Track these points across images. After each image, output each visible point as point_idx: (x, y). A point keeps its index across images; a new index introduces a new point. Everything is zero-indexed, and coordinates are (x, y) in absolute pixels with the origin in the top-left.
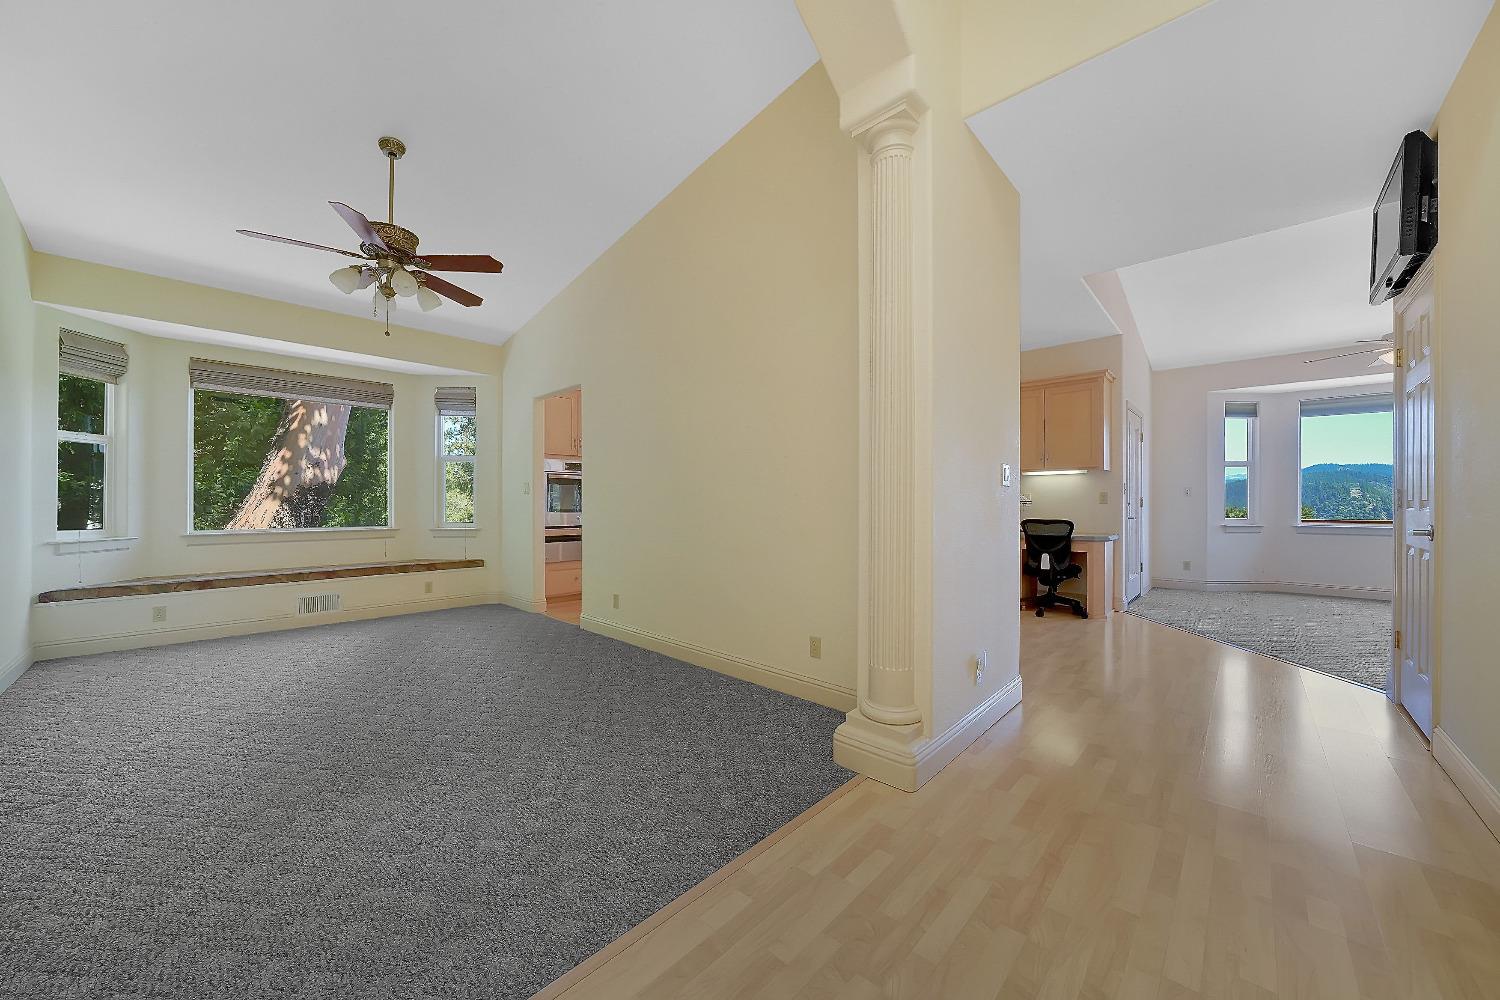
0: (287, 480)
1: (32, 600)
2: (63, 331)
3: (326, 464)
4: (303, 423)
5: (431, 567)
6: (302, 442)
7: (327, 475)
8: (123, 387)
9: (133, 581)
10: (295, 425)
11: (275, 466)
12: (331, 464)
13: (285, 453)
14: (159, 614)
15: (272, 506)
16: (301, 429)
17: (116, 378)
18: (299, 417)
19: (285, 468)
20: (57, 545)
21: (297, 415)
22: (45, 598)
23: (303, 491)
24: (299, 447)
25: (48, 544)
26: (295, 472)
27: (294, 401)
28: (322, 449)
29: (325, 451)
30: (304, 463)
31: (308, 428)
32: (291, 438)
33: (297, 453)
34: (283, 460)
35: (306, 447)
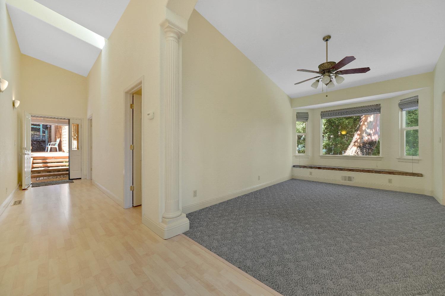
0: (359, 141)
2: (297, 113)
3: (373, 134)
4: (364, 122)
6: (364, 128)
7: (373, 138)
8: (308, 122)
10: (362, 123)
11: (356, 137)
12: (374, 134)
13: (359, 132)
14: (311, 173)
15: (355, 148)
16: (364, 124)
17: (307, 120)
18: (363, 120)
19: (358, 137)
20: (296, 156)
22: (294, 166)
23: (364, 144)
24: (363, 130)
26: (362, 138)
27: (362, 116)
28: (371, 129)
30: (364, 135)
31: (366, 123)
32: (361, 127)
33: (362, 132)
34: (358, 135)
35: (365, 129)
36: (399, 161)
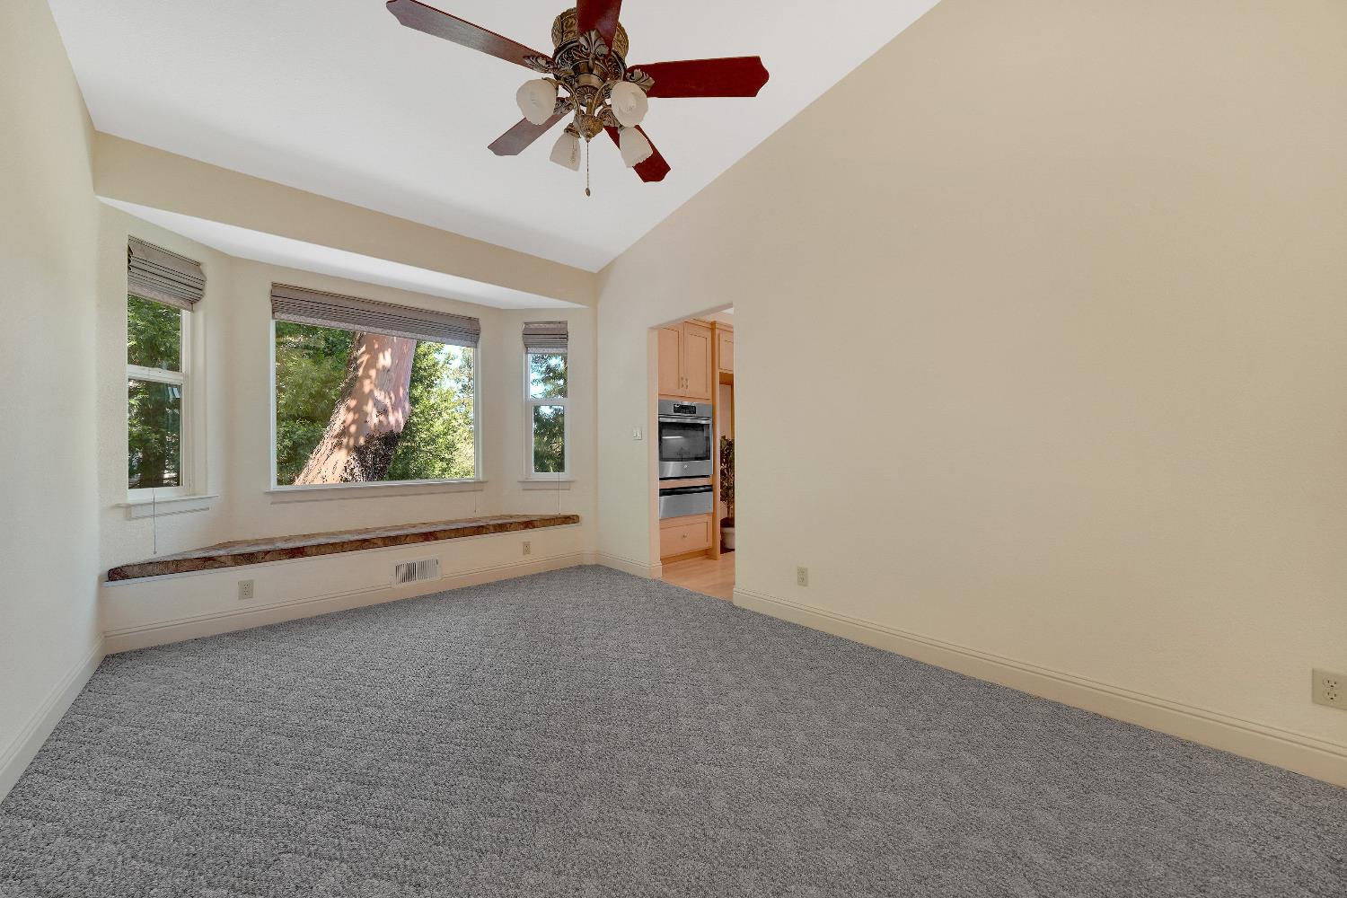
0: (353, 429)
1: (100, 580)
2: (131, 239)
3: (390, 409)
4: (367, 368)
5: (529, 524)
6: (367, 385)
7: (392, 419)
8: (200, 315)
9: (213, 548)
10: (359, 372)
11: (342, 417)
12: (396, 410)
13: (351, 402)
14: (246, 590)
15: (342, 457)
16: (366, 375)
17: (192, 302)
18: (365, 363)
19: (350, 417)
20: (129, 507)
21: (362, 363)
22: (116, 574)
23: (370, 439)
24: (363, 393)
25: (118, 506)
26: (361, 420)
27: (358, 350)
28: (387, 392)
29: (389, 394)
30: (369, 409)
31: (373, 373)
32: (358, 384)
33: (363, 399)
34: (349, 409)
35: (371, 391)
36: (524, 490)
